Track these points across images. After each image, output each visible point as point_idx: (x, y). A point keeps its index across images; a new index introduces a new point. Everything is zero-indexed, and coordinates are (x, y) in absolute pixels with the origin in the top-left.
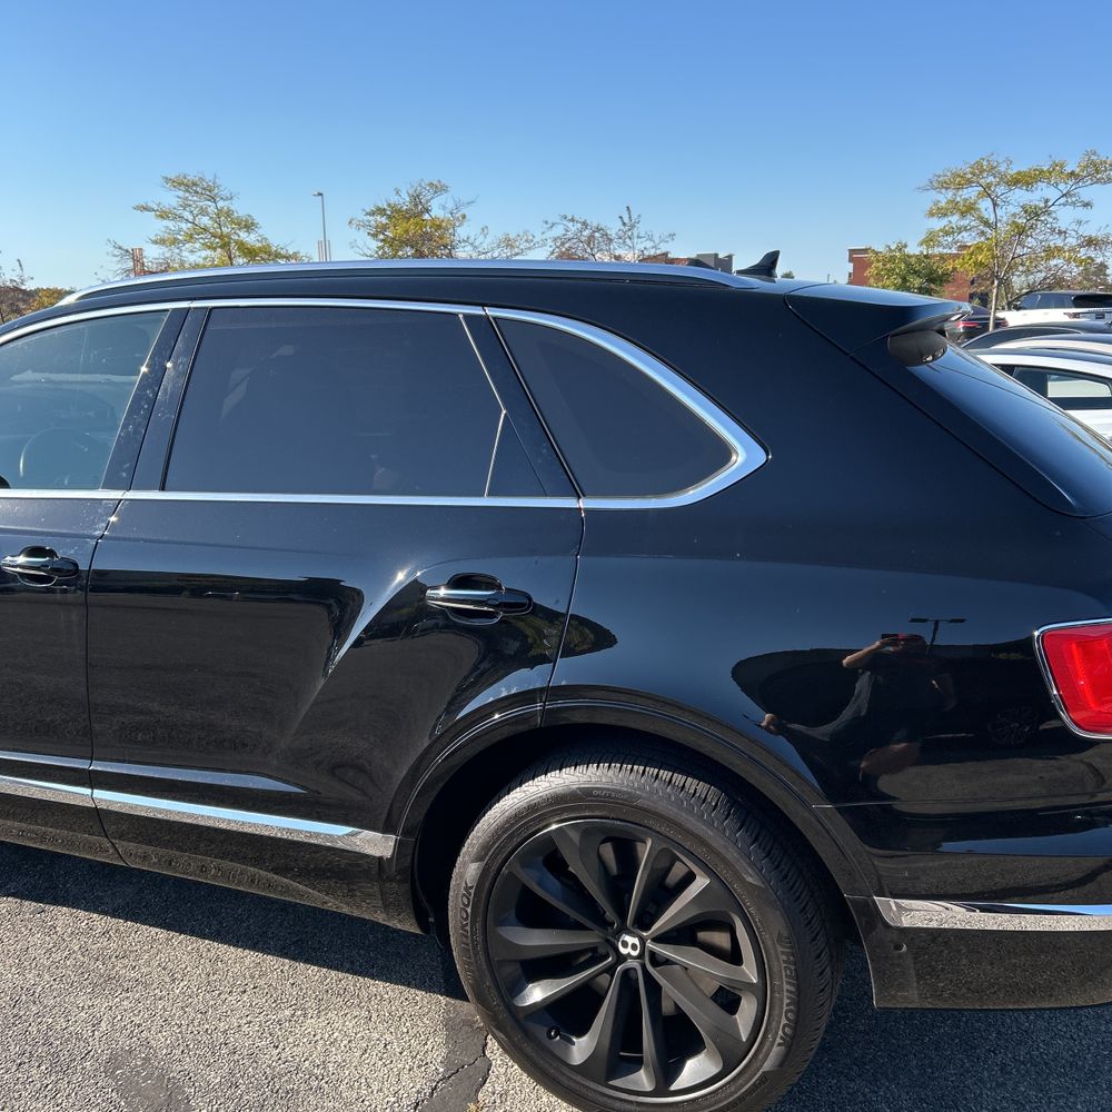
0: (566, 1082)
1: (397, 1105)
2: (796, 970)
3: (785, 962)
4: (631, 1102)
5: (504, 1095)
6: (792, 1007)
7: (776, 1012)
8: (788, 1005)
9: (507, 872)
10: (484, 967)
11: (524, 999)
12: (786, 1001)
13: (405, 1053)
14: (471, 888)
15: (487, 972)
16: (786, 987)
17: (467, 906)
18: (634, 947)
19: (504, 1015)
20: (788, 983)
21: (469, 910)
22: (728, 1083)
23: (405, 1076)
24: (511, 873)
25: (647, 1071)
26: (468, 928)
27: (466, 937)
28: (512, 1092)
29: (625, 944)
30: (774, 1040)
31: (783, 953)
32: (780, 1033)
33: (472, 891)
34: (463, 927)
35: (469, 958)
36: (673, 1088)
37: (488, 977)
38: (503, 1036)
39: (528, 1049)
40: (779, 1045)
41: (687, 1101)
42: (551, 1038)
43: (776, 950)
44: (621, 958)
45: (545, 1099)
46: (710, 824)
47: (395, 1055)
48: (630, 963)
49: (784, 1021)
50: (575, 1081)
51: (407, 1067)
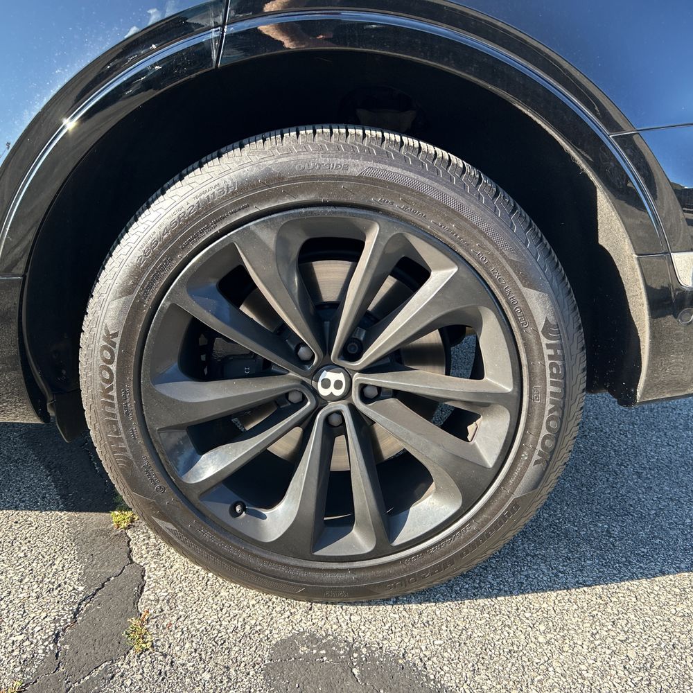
0: (259, 564)
1: (27, 643)
2: (564, 365)
3: (550, 357)
4: (344, 571)
5: (171, 600)
6: (555, 413)
7: (534, 423)
8: (550, 411)
9: (168, 304)
10: (140, 441)
11: (197, 474)
12: (549, 407)
13: (27, 580)
14: (115, 335)
15: (144, 448)
16: (550, 389)
17: (110, 362)
18: (338, 384)
19: (170, 499)
20: (553, 383)
21: (113, 367)
22: (469, 521)
23: (32, 606)
24: (174, 307)
25: (361, 529)
26: (114, 393)
27: (112, 405)
28: (180, 594)
29: (326, 384)
30: (530, 458)
31: (549, 346)
32: (539, 448)
33: (117, 340)
34: (106, 393)
35: (117, 433)
36: (398, 542)
37: (146, 454)
38: (171, 526)
39: (207, 535)
40: (537, 462)
41: (415, 554)
42: (236, 515)
43: (539, 343)
44: (321, 402)
45: (224, 593)
46: (462, 189)
47: (13, 584)
48: (332, 406)
49: (544, 432)
50: (270, 561)
51: (34, 594)
